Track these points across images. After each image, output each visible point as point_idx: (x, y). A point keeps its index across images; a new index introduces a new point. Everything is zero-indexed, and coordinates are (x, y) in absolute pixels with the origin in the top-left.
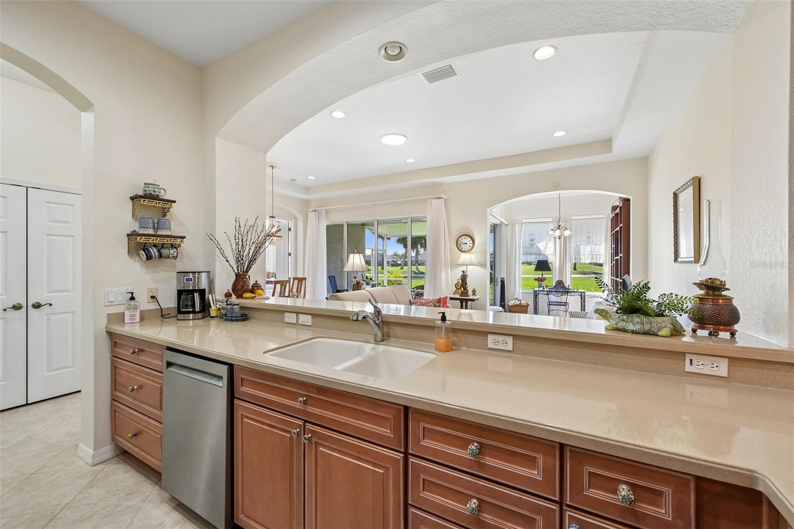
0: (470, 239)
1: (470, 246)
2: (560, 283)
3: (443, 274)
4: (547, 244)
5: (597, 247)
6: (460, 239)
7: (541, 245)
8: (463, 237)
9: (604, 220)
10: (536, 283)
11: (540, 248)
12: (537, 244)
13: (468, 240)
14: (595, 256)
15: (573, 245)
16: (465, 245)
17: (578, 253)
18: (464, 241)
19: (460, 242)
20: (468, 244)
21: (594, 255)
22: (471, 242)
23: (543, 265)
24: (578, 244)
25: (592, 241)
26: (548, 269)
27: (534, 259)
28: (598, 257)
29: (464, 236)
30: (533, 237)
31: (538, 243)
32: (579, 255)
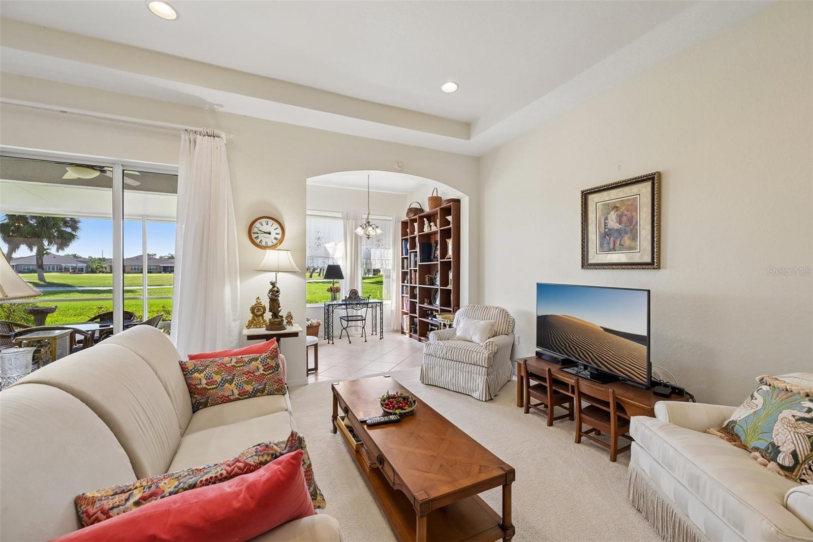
0: (276, 225)
1: (276, 238)
2: (354, 293)
3: (228, 290)
4: (336, 245)
5: (386, 251)
6: (257, 224)
7: (329, 246)
8: (264, 221)
9: (392, 222)
10: (330, 294)
11: (328, 249)
12: (325, 245)
13: (272, 227)
14: (384, 261)
15: (364, 248)
16: (269, 235)
17: (368, 257)
18: (266, 228)
19: (255, 230)
20: (273, 235)
21: (382, 260)
22: (279, 231)
23: (334, 272)
24: (369, 247)
25: (382, 245)
26: (341, 276)
27: (323, 264)
28: (387, 263)
29: (266, 220)
30: (320, 235)
31: (325, 243)
32: (370, 260)
